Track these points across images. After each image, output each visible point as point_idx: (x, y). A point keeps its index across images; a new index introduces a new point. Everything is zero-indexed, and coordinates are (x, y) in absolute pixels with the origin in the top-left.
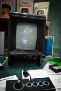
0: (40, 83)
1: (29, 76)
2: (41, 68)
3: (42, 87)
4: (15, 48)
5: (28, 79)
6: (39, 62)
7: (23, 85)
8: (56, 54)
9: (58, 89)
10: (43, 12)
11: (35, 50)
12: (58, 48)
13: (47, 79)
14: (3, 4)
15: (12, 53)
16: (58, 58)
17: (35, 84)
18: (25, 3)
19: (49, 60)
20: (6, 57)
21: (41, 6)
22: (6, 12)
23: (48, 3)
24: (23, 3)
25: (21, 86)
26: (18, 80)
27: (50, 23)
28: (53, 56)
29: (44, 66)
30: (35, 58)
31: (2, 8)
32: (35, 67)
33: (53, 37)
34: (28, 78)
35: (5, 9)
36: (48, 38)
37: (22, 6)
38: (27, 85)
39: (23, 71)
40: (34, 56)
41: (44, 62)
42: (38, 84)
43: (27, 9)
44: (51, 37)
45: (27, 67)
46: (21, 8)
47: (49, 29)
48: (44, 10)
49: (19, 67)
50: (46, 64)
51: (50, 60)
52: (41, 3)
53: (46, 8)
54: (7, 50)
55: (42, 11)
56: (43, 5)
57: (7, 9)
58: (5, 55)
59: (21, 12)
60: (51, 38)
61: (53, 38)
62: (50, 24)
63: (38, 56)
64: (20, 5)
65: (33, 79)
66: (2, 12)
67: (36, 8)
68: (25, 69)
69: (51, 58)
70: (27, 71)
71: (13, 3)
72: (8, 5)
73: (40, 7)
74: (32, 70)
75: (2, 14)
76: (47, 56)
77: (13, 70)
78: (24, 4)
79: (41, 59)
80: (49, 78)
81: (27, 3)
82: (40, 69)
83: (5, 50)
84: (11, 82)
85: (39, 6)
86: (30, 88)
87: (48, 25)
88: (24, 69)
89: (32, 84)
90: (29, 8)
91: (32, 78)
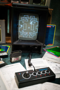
4: (18, 39)
8: (57, 43)
15: (15, 43)
20: (8, 46)
27: (53, 9)
28: (54, 45)
33: (55, 25)
36: (50, 27)
40: (36, 46)
42: (41, 73)
47: (51, 17)
58: (7, 43)
60: (53, 27)
63: (39, 46)
87: (51, 12)
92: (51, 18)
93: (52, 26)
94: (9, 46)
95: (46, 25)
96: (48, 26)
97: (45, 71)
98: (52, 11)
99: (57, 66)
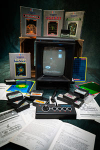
1: (55, 102)
3: (65, 112)
8: (91, 77)
11: (63, 76)
14: (27, 21)
17: (60, 109)
18: (53, 15)
20: (33, 81)
21: (74, 16)
22: (31, 29)
23: (83, 12)
24: (51, 15)
27: (83, 40)
31: (27, 25)
35: (30, 26)
38: (52, 109)
39: (51, 97)
41: (74, 88)
43: (56, 22)
45: (55, 94)
46: (48, 21)
47: (82, 48)
48: (77, 22)
52: (74, 12)
53: (80, 19)
55: (75, 23)
56: (77, 16)
57: (32, 25)
62: (83, 42)
64: (47, 18)
66: (27, 30)
67: (67, 20)
71: (38, 17)
72: (32, 20)
73: (73, 18)
75: (27, 33)
81: (56, 15)
83: (31, 73)
85: (71, 16)
86: (55, 112)
87: (81, 43)
89: (57, 109)
91: (58, 104)
92: (82, 50)
94: (35, 82)
97: (67, 107)
99: (85, 105)
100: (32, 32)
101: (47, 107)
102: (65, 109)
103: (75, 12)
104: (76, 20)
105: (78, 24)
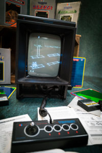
0: (64, 127)
1: (48, 115)
2: (66, 104)
3: (68, 133)
5: (47, 121)
6: (63, 95)
7: (39, 129)
9: (92, 135)
10: (71, 18)
11: (58, 77)
12: (91, 75)
13: (75, 121)
14: (7, 4)
16: (91, 90)
18: (42, 3)
19: (77, 93)
20: (13, 88)
21: (68, 8)
22: (13, 18)
23: (79, 3)
24: (39, 3)
25: (35, 131)
26: (31, 122)
27: (80, 36)
28: (83, 87)
29: (70, 102)
30: (57, 90)
31: (7, 11)
32: (56, 103)
33: (84, 58)
34: (47, 118)
35: (11, 13)
36: (77, 60)
37: (38, 9)
38: (44, 129)
39: (39, 109)
40: (56, 87)
41: (70, 96)
42: (62, 128)
43: (46, 13)
44: (82, 58)
46: (36, 11)
47: (79, 46)
48: (72, 15)
49: (32, 102)
50: (73, 98)
51: (79, 93)
52: (67, 3)
53: (76, 12)
54: (14, 77)
55: (69, 16)
56: (71, 7)
57: (13, 12)
58: (12, 84)
59: (36, 16)
60: (82, 60)
61: (84, 60)
62: (80, 38)
64: (35, 7)
65: (54, 120)
66: (7, 18)
67: (59, 13)
68: (42, 105)
69: (80, 89)
70: (45, 108)
71: (23, 3)
72: (15, 5)
73: (66, 10)
74: (52, 107)
75: (7, 21)
76: (74, 87)
77: (24, 106)
78: (40, 5)
79: (65, 91)
80: (78, 119)
81: (46, 3)
82: (64, 106)
83: (11, 78)
84: (21, 125)
85: (65, 8)
86: (50, 134)
88: (40, 105)
89: (53, 128)
90: (48, 12)
91: (52, 120)
92: (79, 48)
93: (80, 60)
94: (15, 88)
95: (73, 58)
96: (74, 60)
97: (69, 124)
98: (79, 38)
99: (93, 119)
100: (13, 20)
101: (35, 126)
102: (66, 127)
103: (69, 3)
104: (71, 13)
105: (72, 18)
